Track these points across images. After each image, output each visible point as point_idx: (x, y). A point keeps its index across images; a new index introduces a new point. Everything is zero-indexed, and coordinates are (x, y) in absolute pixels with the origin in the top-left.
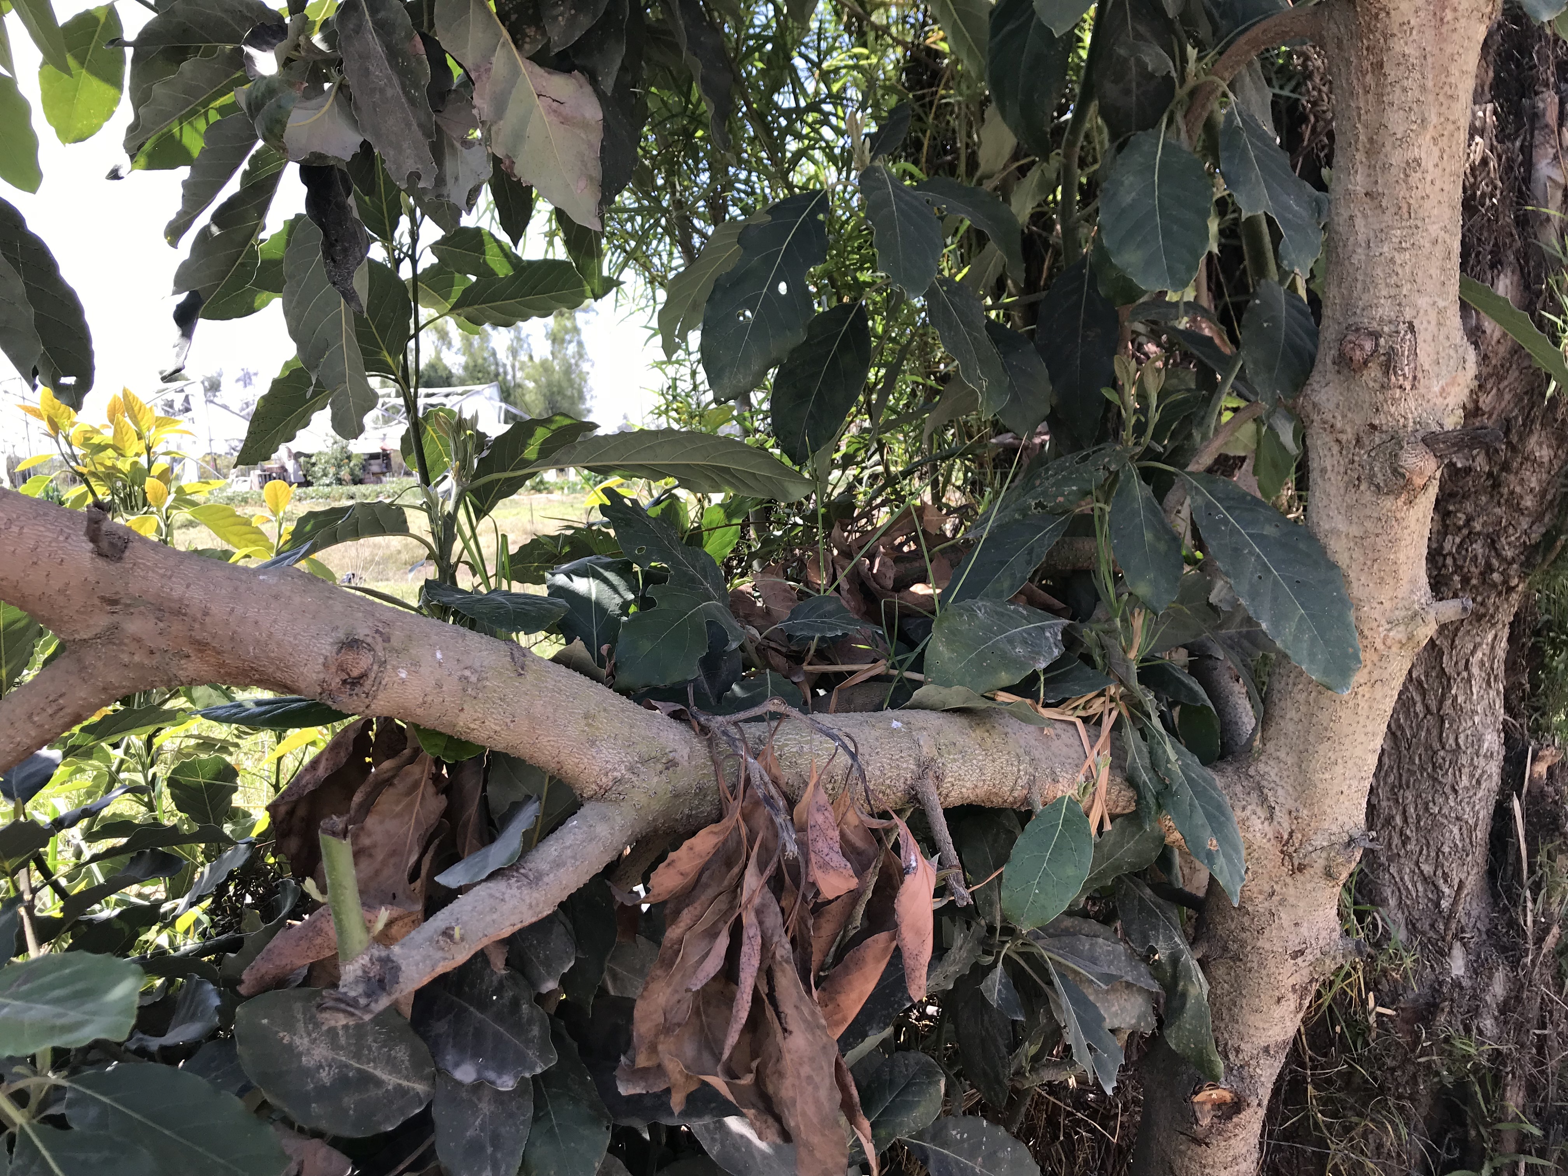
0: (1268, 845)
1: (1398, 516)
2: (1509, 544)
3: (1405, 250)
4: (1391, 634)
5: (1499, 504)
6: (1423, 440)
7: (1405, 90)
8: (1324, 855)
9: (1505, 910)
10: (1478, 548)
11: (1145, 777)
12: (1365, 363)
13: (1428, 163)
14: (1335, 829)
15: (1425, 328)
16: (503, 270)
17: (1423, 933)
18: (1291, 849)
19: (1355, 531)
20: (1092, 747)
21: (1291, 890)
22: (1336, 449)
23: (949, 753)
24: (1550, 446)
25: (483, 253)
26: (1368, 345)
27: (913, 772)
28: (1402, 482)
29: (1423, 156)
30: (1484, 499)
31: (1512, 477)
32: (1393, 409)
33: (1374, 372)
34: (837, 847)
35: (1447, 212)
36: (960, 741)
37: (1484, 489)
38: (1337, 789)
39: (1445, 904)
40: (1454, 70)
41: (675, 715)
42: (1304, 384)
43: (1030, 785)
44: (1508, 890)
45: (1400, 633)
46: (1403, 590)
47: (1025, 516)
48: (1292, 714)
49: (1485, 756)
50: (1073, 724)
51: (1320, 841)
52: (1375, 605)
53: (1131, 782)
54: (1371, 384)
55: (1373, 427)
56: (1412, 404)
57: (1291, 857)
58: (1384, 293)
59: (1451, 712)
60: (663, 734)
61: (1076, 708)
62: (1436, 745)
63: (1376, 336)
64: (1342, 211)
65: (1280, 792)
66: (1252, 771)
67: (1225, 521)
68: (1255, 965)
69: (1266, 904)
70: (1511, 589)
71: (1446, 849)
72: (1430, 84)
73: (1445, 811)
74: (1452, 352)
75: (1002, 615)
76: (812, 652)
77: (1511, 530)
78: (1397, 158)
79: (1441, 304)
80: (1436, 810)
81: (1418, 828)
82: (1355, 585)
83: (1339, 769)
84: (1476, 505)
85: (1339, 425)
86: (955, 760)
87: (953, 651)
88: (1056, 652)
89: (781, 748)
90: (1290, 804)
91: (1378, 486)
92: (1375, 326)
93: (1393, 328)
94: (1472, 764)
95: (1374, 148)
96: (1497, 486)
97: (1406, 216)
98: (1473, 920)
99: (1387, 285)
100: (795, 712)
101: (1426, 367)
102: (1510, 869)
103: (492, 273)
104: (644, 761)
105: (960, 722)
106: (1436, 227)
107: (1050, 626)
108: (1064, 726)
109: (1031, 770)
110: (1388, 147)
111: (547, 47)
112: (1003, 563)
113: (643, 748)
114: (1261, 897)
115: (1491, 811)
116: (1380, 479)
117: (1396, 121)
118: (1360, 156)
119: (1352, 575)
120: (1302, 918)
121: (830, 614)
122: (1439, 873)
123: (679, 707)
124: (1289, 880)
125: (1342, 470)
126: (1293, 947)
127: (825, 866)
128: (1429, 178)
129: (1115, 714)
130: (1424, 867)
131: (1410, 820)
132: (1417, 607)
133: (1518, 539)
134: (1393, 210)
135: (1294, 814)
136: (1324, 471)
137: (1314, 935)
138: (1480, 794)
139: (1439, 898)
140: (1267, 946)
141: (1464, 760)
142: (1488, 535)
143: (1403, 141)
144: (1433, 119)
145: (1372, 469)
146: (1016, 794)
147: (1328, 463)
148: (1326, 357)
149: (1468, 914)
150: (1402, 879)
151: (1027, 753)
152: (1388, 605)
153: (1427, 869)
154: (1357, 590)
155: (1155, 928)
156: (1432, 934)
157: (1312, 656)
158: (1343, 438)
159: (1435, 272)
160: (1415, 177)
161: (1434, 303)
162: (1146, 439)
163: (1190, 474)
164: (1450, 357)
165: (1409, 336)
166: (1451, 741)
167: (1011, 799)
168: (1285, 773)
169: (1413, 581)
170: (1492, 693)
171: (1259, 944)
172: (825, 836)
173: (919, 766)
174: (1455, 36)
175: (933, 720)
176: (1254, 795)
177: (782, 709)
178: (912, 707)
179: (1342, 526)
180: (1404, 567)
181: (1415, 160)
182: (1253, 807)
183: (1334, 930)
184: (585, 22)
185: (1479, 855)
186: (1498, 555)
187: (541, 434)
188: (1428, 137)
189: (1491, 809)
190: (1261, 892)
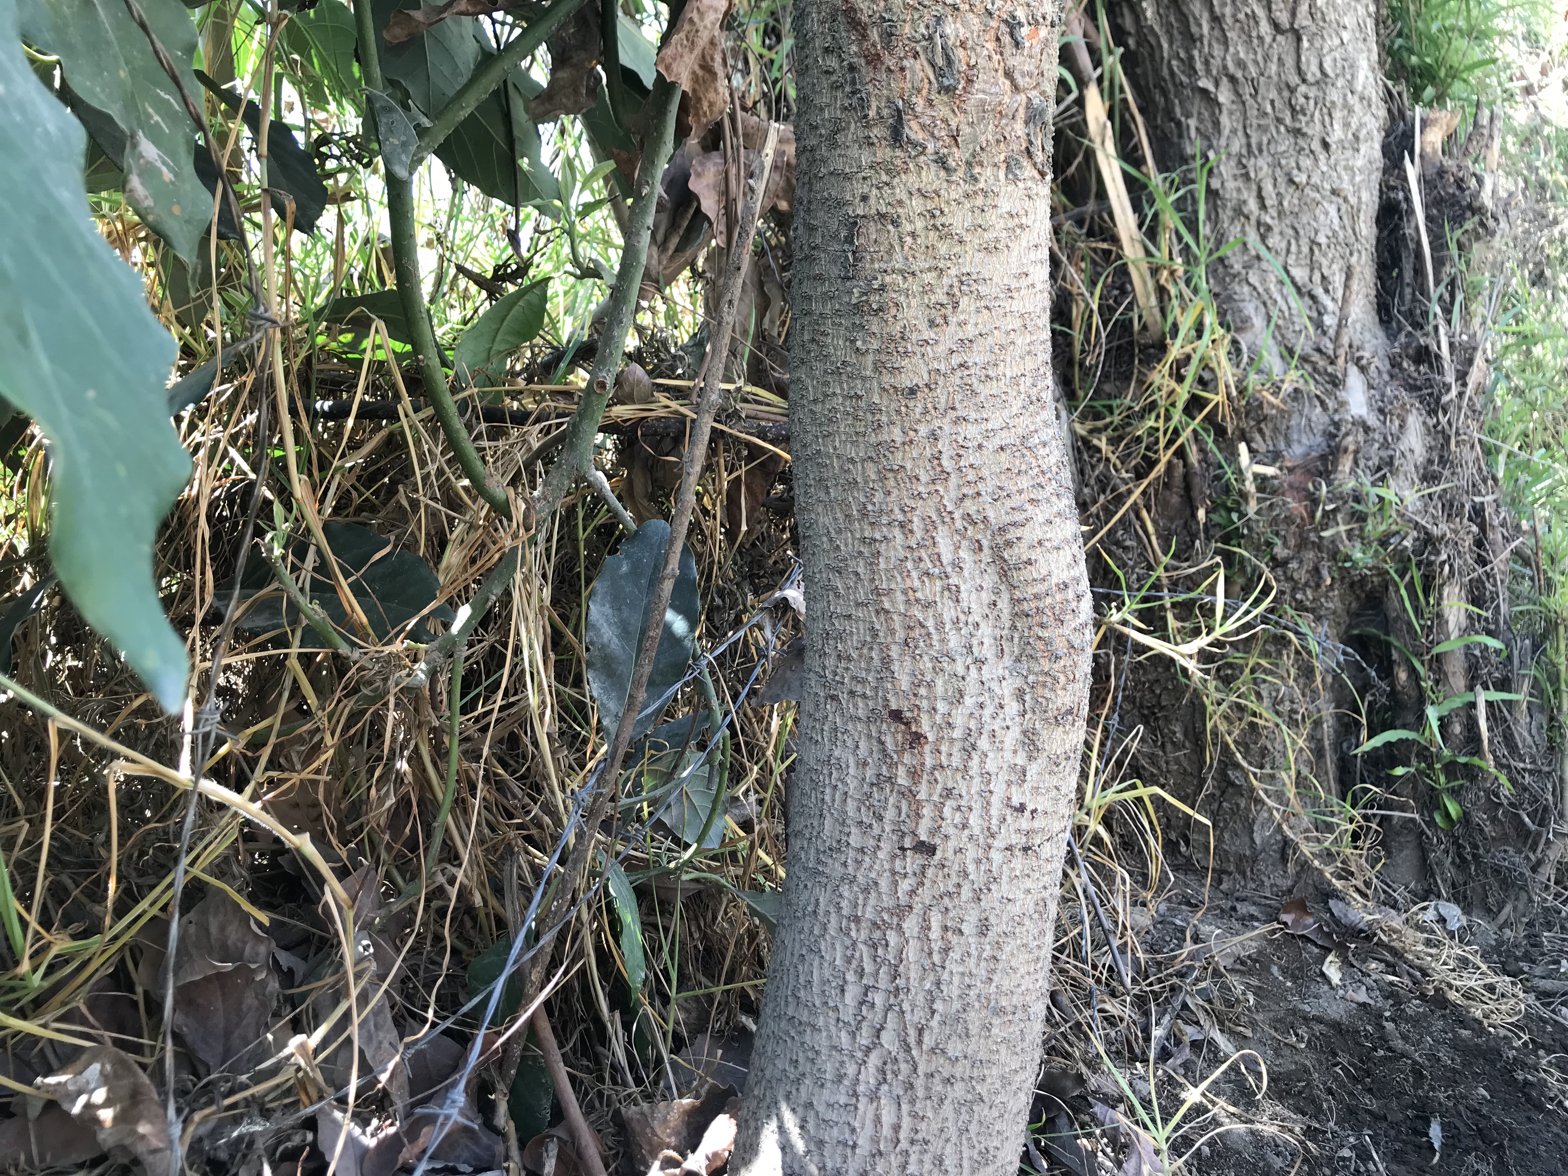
39: (1329, 321)
49: (1361, 97)
59: (1309, 22)
62: (1294, 80)
71: (1322, 239)
73: (1315, 179)
80: (1303, 180)
81: (1281, 212)
94: (1345, 105)
122: (1317, 278)
130: (1296, 271)
131: (1268, 203)
138: (1359, 162)
139: (1321, 314)
141: (1334, 95)
153: (1300, 274)
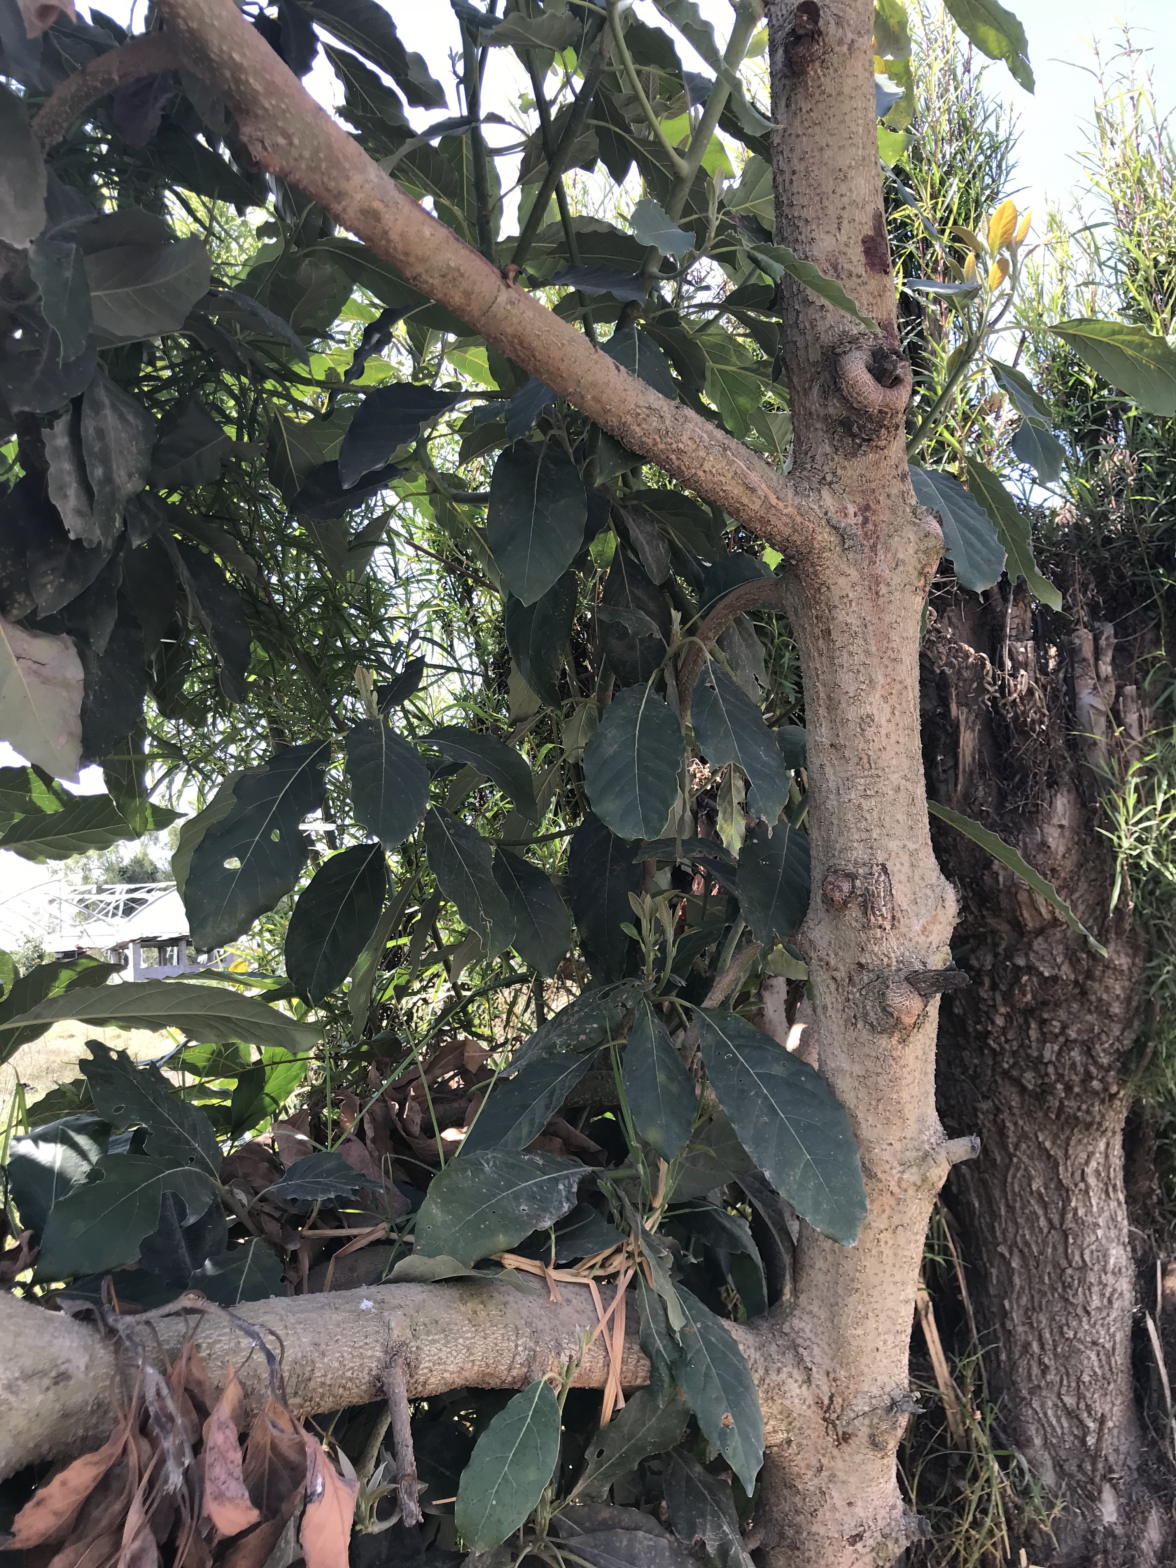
0: (809, 1413)
1: (894, 1053)
2: (1104, 1050)
3: (870, 796)
4: (905, 1176)
5: (1090, 1012)
6: (907, 979)
7: (851, 654)
8: (867, 1422)
9: (1153, 1443)
10: (1076, 1054)
11: (659, 1344)
12: (845, 903)
13: (882, 717)
14: (875, 1391)
15: (899, 869)
16: (50, 805)
17: (1071, 1476)
18: (834, 1416)
19: (857, 1069)
20: (605, 1310)
21: (840, 1464)
22: (833, 986)
23: (428, 1333)
24: (1127, 955)
25: (30, 791)
26: (846, 887)
27: (379, 1360)
28: (892, 1021)
29: (875, 712)
30: (1075, 1006)
31: (1096, 985)
32: (876, 949)
33: (854, 912)
34: (238, 1472)
35: (905, 763)
36: (445, 1317)
37: (1074, 997)
38: (872, 1346)
39: (1091, 1441)
40: (894, 636)
41: (83, 1316)
42: (801, 922)
43: (530, 1362)
44: (1155, 1419)
45: (912, 1176)
46: (911, 1130)
47: (551, 1054)
48: (820, 1264)
49: (1113, 1273)
50: (587, 1286)
51: (861, 1405)
52: (885, 1146)
53: (645, 1349)
54: (854, 924)
55: (861, 965)
56: (894, 943)
57: (835, 1426)
58: (856, 837)
59: (1073, 1225)
60: (58, 1342)
61: (592, 1267)
62: (1064, 1263)
63: (852, 877)
64: (814, 760)
65: (816, 1351)
66: (786, 1328)
67: (735, 1060)
68: (813, 1554)
69: (816, 1481)
70: (1113, 1097)
71: (1086, 1378)
72: (874, 649)
73: (1080, 1335)
74: (929, 892)
75: (512, 1166)
76: (314, 1214)
77: (1104, 1037)
78: (852, 714)
79: (911, 846)
80: (1071, 1334)
81: (1056, 1355)
82: (864, 1125)
83: (871, 1324)
84: (1070, 1013)
85: (833, 963)
86: (434, 1342)
87: (449, 1212)
88: (566, 1207)
89: (210, 1346)
90: (827, 1364)
91: (871, 1025)
92: (851, 868)
93: (867, 870)
94: (1100, 1282)
95: (832, 706)
96: (1084, 993)
97: (867, 766)
98: (1122, 1457)
99: (858, 829)
100: (213, 1308)
101: (905, 906)
102: (1155, 1395)
103: (39, 810)
104: (27, 1377)
105: (449, 1293)
106: (896, 776)
107: (567, 1177)
108: (577, 1289)
109: (532, 1344)
110: (844, 705)
111: (34, 612)
112: (525, 1107)
113: (28, 1362)
114: (810, 1473)
115: (1129, 1333)
116: (872, 1018)
117: (848, 682)
118: (822, 711)
119: (860, 1115)
120: (854, 1496)
121: (329, 1173)
122: (1082, 1405)
123: (88, 1305)
124: (835, 1452)
125: (840, 1007)
126: (850, 1530)
127: (219, 1497)
128: (883, 732)
129: (631, 1273)
130: (1067, 1399)
131: (1047, 1347)
132: (927, 1147)
133: (1112, 1045)
134: (856, 760)
135: (832, 1375)
136: (825, 1008)
137: (870, 1515)
138: (1114, 1315)
139: (1085, 1435)
140: (822, 1531)
141: (1092, 1278)
142: (1083, 1043)
143: (856, 698)
144: (880, 679)
145: (864, 1007)
146: (514, 1373)
147: (828, 1000)
148: (817, 898)
149: (1117, 1451)
150: (1045, 1414)
151: (528, 1324)
152: (898, 1146)
153: (1069, 1401)
154: (866, 1132)
155: (703, 1515)
156: (1079, 1476)
157: (817, 1205)
158: (837, 975)
159: (900, 817)
160: (870, 732)
161: (904, 847)
162: (666, 974)
163: (705, 1010)
164: (927, 897)
165: (883, 878)
166: (1077, 1258)
167: (510, 1379)
168: (820, 1329)
169: (921, 1120)
170: (1113, 1204)
171: (814, 1529)
172: (225, 1458)
173: (386, 1352)
174: (892, 607)
175: (414, 1293)
176: (790, 1355)
177: (200, 1303)
178: (396, 1281)
179: (846, 1065)
180: (909, 1107)
181: (868, 716)
182: (789, 1369)
183: (894, 1507)
184: (74, 589)
185: (1122, 1382)
186: (1096, 1063)
187: (66, 976)
188: (878, 696)
189: (1128, 1329)
190: (808, 1467)
